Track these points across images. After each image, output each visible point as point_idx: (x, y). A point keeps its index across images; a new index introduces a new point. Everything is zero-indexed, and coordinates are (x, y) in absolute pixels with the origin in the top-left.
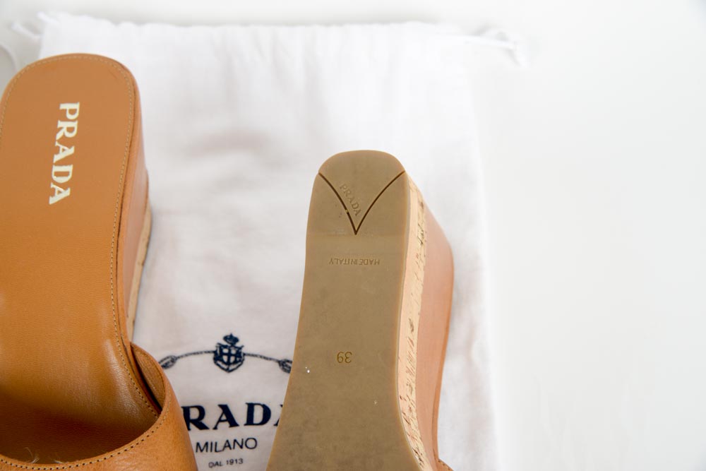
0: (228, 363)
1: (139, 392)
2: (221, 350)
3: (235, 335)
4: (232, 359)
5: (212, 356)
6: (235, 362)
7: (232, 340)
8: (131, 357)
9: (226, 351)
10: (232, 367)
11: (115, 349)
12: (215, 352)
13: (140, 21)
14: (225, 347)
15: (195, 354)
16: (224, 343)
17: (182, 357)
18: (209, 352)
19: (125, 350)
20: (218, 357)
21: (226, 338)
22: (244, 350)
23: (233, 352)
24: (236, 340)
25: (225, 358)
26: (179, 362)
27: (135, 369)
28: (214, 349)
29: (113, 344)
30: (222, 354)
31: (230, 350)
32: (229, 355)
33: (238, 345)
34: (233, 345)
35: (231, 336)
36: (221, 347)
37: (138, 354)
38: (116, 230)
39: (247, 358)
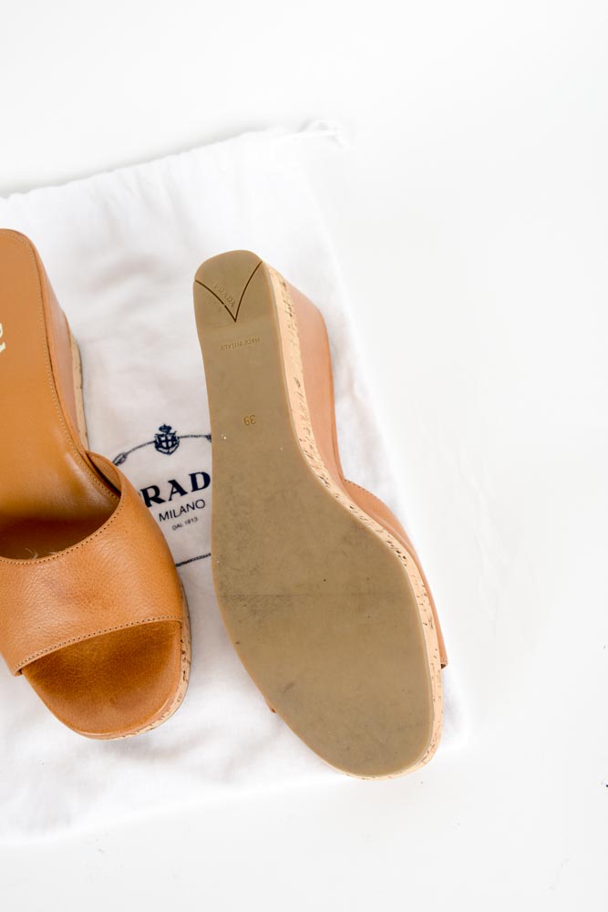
0: (168, 448)
1: (102, 486)
2: (159, 439)
3: (167, 425)
4: (170, 444)
5: (154, 445)
6: (173, 445)
7: (166, 429)
8: (89, 462)
9: (163, 439)
10: (171, 450)
11: (75, 459)
12: (155, 442)
14: (162, 436)
15: (139, 447)
16: (161, 433)
17: (130, 452)
18: (150, 443)
19: (82, 457)
20: (158, 445)
21: (161, 429)
22: (177, 435)
23: (169, 438)
24: (169, 428)
25: (164, 444)
26: (129, 456)
27: (94, 470)
28: (154, 439)
29: (72, 455)
30: (161, 442)
31: (166, 438)
32: (167, 441)
33: (172, 431)
34: (168, 433)
35: (165, 426)
36: (159, 436)
37: (93, 458)
38: (49, 367)
39: (181, 440)
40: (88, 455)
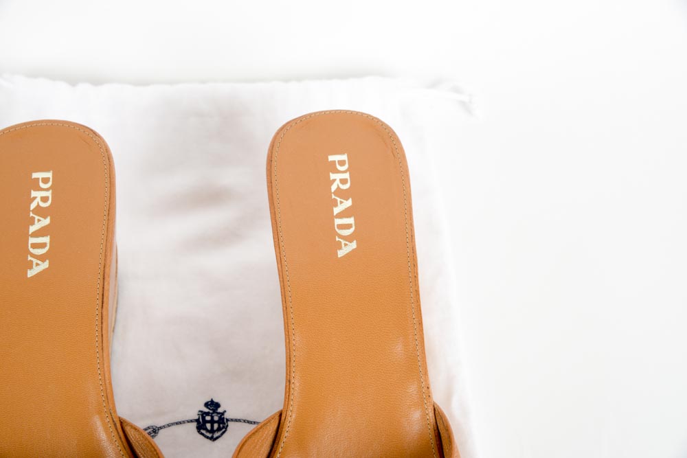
0: (212, 431)
2: (203, 418)
3: (216, 400)
4: (216, 426)
5: (195, 424)
6: (219, 429)
7: (213, 405)
8: (121, 433)
9: (208, 418)
10: (216, 435)
11: (104, 424)
12: (197, 421)
13: (97, 82)
14: (207, 414)
15: (177, 423)
16: (206, 410)
17: (164, 427)
18: (191, 421)
19: (115, 425)
20: (201, 425)
21: (206, 405)
22: (226, 416)
23: (216, 418)
24: (218, 405)
25: (208, 426)
26: (161, 432)
27: (125, 444)
28: (197, 417)
29: (102, 420)
30: (205, 422)
31: (212, 417)
32: (212, 422)
33: (220, 410)
34: (215, 411)
35: (212, 401)
36: (203, 414)
37: (128, 429)
38: (99, 302)
39: (230, 423)
40: (121, 423)
